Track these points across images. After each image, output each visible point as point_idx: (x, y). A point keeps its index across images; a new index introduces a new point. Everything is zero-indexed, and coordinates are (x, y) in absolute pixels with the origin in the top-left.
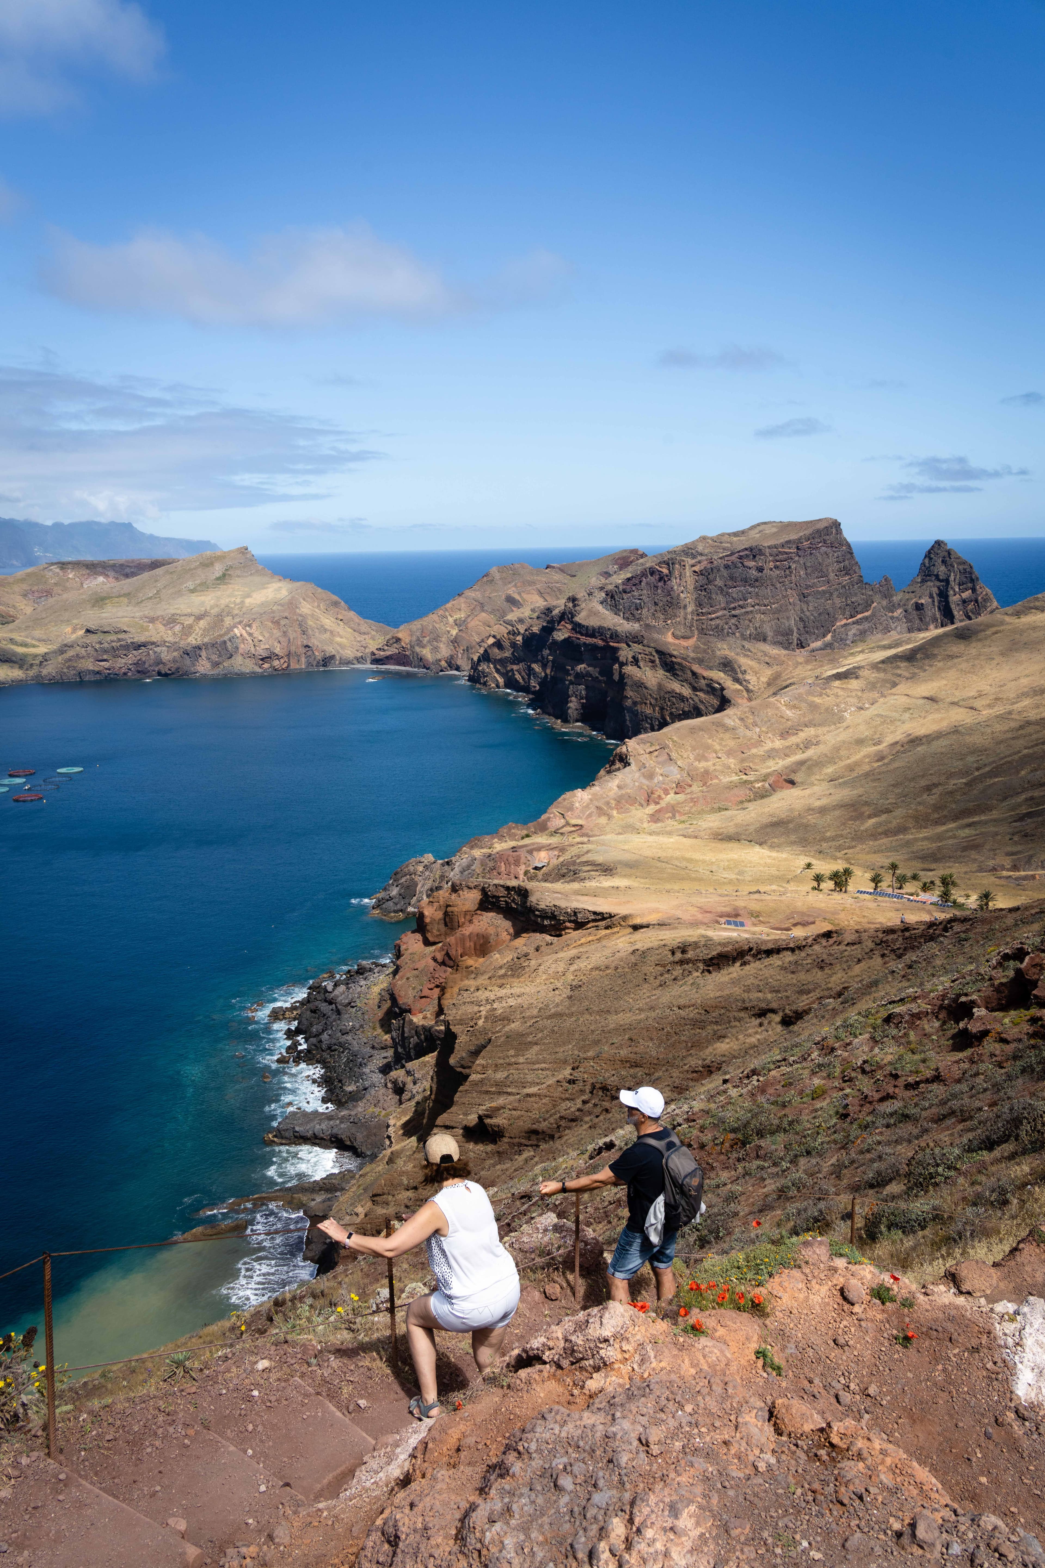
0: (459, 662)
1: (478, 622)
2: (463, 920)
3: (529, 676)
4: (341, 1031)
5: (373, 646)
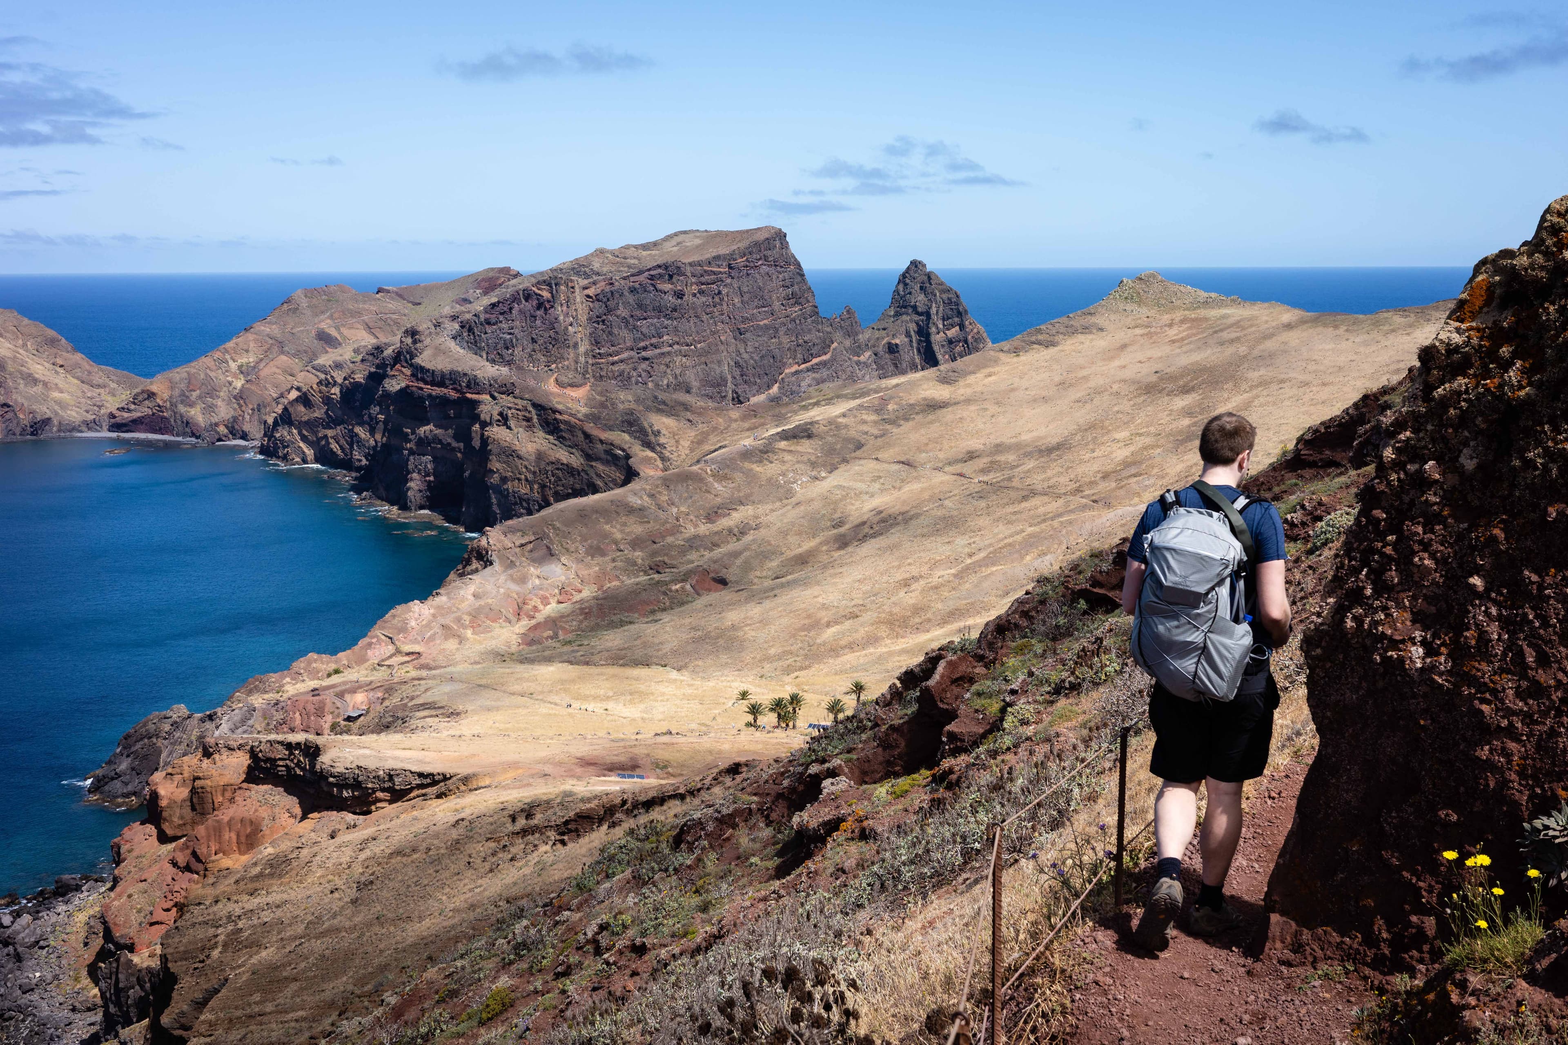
0: (246, 427)
1: (274, 369)
2: (220, 799)
3: (351, 445)
4: (20, 987)
5: (112, 404)
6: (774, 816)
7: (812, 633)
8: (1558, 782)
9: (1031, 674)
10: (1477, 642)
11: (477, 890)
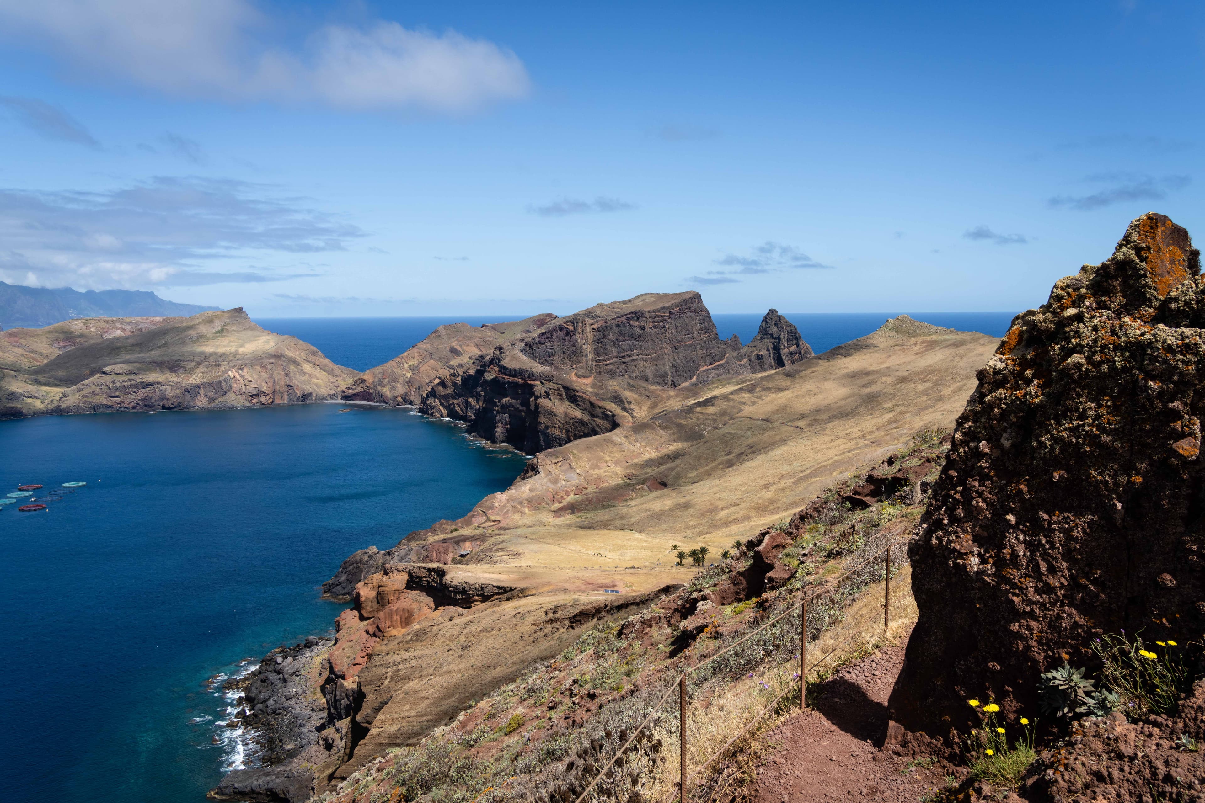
0: (412, 398)
1: (427, 368)
2: (392, 598)
3: (466, 408)
4: (285, 697)
5: (343, 386)
6: (672, 621)
7: (713, 514)
8: (1063, 648)
9: (815, 545)
10: (1011, 556)
11: (526, 653)
